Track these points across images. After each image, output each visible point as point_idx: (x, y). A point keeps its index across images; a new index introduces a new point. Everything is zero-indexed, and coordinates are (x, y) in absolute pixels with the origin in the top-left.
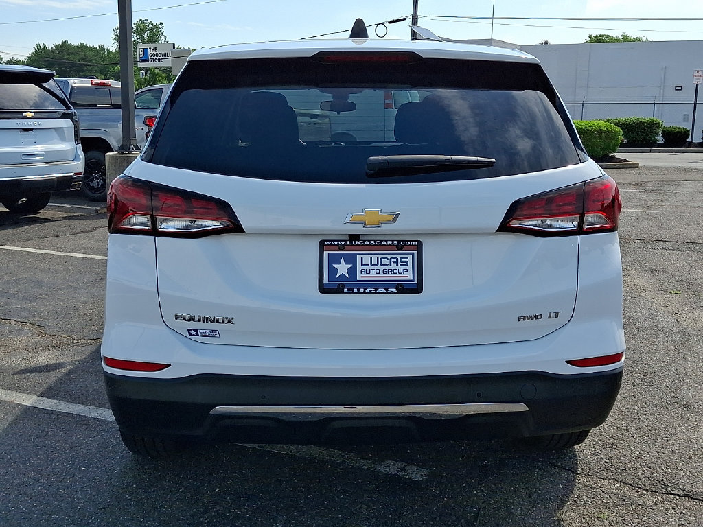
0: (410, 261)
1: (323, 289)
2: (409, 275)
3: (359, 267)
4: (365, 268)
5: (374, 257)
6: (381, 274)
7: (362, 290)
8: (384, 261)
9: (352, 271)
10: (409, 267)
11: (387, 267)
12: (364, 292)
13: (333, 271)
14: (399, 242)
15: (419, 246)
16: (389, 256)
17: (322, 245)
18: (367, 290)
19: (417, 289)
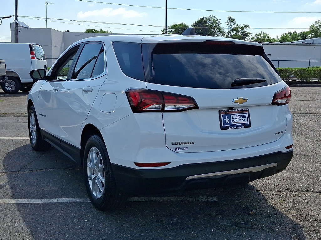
0: (246, 116)
1: (222, 128)
2: (246, 122)
3: (232, 120)
4: (233, 119)
5: (236, 115)
6: (238, 122)
7: (234, 128)
8: (239, 117)
9: (230, 121)
10: (246, 118)
11: (240, 119)
12: (235, 128)
13: (224, 121)
14: (243, 109)
15: (248, 111)
16: (240, 115)
17: (220, 112)
18: (236, 128)
19: (249, 126)
